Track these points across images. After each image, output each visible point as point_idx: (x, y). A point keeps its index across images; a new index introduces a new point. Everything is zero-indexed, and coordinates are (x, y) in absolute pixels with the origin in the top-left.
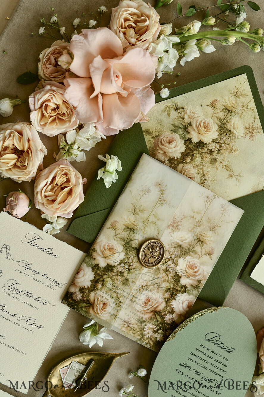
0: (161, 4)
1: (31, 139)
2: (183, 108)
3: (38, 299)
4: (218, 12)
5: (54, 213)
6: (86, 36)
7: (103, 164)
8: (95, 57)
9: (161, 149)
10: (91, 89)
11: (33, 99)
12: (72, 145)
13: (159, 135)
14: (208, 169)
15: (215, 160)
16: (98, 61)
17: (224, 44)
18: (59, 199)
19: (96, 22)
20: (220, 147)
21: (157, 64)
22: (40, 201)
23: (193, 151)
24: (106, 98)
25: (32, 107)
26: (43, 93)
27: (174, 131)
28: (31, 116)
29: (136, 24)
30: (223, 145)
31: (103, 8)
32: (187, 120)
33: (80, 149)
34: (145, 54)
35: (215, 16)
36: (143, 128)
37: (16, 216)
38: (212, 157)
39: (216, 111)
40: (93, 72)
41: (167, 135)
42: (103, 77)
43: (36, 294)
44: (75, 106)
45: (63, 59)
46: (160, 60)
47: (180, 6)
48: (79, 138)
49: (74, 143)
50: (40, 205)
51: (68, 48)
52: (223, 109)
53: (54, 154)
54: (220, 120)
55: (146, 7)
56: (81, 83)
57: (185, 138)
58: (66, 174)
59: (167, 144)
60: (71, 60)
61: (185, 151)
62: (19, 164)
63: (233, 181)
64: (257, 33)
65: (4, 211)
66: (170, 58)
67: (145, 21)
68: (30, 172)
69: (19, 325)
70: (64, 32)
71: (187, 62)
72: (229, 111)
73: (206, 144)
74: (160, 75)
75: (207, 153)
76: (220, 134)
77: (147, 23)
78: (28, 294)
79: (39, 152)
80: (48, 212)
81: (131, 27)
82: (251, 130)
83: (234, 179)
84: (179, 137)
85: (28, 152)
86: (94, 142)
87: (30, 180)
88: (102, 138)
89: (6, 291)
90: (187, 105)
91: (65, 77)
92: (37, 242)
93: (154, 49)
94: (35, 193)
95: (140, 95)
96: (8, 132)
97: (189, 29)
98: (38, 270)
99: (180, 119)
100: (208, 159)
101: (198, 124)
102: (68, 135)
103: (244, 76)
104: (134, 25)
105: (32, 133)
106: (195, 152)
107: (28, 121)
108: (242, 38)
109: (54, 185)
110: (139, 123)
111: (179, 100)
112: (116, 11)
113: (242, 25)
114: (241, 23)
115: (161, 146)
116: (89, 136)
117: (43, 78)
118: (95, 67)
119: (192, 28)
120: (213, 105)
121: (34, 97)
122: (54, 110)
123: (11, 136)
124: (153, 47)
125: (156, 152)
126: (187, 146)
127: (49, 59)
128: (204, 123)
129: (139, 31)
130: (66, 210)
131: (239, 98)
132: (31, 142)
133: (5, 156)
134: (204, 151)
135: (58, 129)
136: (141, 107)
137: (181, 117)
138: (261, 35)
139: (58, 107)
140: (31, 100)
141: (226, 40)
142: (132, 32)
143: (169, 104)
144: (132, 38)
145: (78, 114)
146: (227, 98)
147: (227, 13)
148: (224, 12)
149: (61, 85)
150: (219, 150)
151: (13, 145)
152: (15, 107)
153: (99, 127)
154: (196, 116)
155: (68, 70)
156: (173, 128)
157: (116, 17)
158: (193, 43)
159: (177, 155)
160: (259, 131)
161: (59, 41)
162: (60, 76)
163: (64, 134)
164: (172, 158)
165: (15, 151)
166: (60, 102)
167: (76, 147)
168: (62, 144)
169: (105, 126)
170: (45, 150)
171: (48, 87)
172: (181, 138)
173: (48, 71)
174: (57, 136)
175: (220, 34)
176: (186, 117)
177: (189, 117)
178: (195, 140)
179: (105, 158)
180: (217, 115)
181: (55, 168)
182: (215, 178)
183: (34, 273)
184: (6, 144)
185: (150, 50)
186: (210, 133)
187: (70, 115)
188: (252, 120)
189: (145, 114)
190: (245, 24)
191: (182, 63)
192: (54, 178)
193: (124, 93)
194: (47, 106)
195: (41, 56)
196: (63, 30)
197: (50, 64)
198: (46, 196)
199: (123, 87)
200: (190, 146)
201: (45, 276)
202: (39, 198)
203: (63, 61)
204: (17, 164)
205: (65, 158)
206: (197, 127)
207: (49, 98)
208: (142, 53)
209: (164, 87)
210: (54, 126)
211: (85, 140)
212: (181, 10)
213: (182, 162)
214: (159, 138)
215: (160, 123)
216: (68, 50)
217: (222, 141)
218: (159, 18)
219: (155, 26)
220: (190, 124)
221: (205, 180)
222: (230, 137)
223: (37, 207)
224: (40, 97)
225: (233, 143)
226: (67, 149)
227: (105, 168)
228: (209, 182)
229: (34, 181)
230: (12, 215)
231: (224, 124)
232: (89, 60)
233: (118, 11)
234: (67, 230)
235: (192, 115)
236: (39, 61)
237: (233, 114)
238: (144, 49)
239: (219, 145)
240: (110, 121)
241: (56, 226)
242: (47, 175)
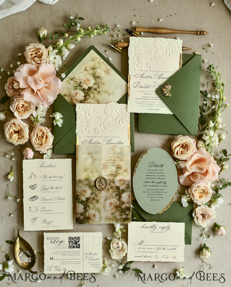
0: (42, 39)
1: (19, 124)
2: (74, 78)
3: (57, 188)
4: (68, 29)
5: (45, 149)
6: (19, 71)
7: (54, 118)
8: (28, 77)
9: (74, 99)
10: (33, 91)
11: (12, 107)
12: (37, 118)
13: (70, 94)
14: (98, 97)
15: (99, 91)
16: (30, 78)
17: (76, 42)
18: (44, 142)
19: (20, 62)
20: (98, 85)
21: (54, 65)
22: (37, 147)
23: (88, 93)
24: (40, 91)
25: (13, 111)
26: (14, 103)
27: (76, 89)
28: (15, 115)
29: (37, 54)
30: (99, 84)
31: (20, 54)
32: (79, 82)
33: (41, 117)
34: (47, 65)
35: (67, 31)
36: (62, 95)
37: (30, 159)
38: (97, 91)
39: (88, 71)
40: (30, 84)
41: (73, 92)
42: (35, 84)
43: (55, 186)
44: (30, 101)
45: (15, 85)
46: (54, 63)
47: (50, 36)
48: (39, 113)
49: (38, 116)
50: (37, 148)
51: (15, 79)
52: (91, 69)
53: (32, 125)
54: (92, 74)
55: (37, 46)
56: (28, 91)
57: (82, 89)
58: (41, 131)
59: (76, 96)
60: (19, 84)
61: (85, 94)
62: (20, 137)
63: (111, 97)
64: (88, 30)
65: (24, 159)
66: (58, 60)
67: (40, 51)
68: (26, 137)
69: (55, 202)
70: (10, 74)
71: (66, 58)
72: (94, 68)
73: (92, 87)
74: (57, 69)
75: (94, 90)
76: (95, 80)
77: (41, 52)
78: (52, 188)
79: (25, 127)
80: (42, 150)
81: (35, 57)
82: (107, 71)
83: (111, 95)
84: (79, 90)
85: (21, 130)
86: (45, 111)
87: (28, 141)
88: (48, 108)
89: (42, 192)
90: (75, 75)
91: (20, 92)
92: (44, 165)
93: (49, 61)
94: (33, 145)
95: (54, 82)
96: (9, 126)
97: (59, 45)
98: (50, 176)
99: (75, 83)
100: (96, 93)
101: (84, 81)
102: (33, 114)
103: (92, 50)
104: (36, 55)
105: (19, 121)
106: (89, 93)
107: (15, 117)
108: (84, 35)
109: (39, 137)
110: (60, 94)
111: (71, 75)
112: (26, 53)
113: (80, 31)
114: (79, 30)
115: (74, 98)
116: (42, 110)
117: (11, 97)
118: (30, 82)
119: (60, 44)
120: (86, 70)
121: (12, 106)
122: (22, 107)
123: (11, 127)
124: (48, 60)
125: (73, 102)
126: (84, 92)
127: (9, 87)
128: (86, 79)
129: (39, 56)
130: (49, 145)
131: (95, 61)
132: (20, 125)
133: (13, 137)
134: (92, 91)
135: (28, 114)
136: (57, 87)
137: (75, 82)
138: (90, 29)
139: (23, 105)
140: (11, 108)
141: (76, 40)
142: (36, 58)
143: (68, 79)
144: (38, 61)
145: (33, 104)
146: (90, 64)
147: (72, 27)
148: (70, 28)
149: (20, 96)
150: (98, 87)
151: (14, 130)
152: (5, 114)
153: (44, 104)
154: (81, 78)
155: (19, 88)
156: (75, 88)
157: (27, 56)
158: (64, 48)
159: (83, 98)
160: (111, 70)
161: (9, 78)
162: (17, 92)
163: (32, 115)
164: (81, 101)
165: (16, 132)
166: (23, 103)
167: (39, 117)
168: (33, 119)
169: (46, 102)
170: (28, 125)
171: (15, 100)
172: (80, 90)
173: (11, 93)
174: (29, 117)
175: (73, 39)
176: (77, 80)
177: (79, 80)
178: (86, 88)
179: (53, 115)
180: (90, 73)
181: (35, 131)
182: (103, 99)
183: (49, 178)
184: (11, 132)
185: (48, 62)
186: (91, 82)
187: (30, 106)
188: (105, 67)
189: (60, 89)
190: (81, 30)
191: (64, 59)
192: (37, 135)
193: (47, 85)
194: (18, 107)
195: (5, 88)
196: (9, 73)
197: (11, 89)
198: (38, 144)
199: (45, 83)
200: (85, 91)
201: (55, 177)
202: (35, 146)
203: (16, 86)
204: (19, 137)
205: (37, 124)
206: (84, 82)
207: (18, 103)
208: (45, 65)
209: (62, 74)
210: (26, 113)
211: (41, 113)
212: (52, 38)
213: (86, 100)
214: (71, 96)
215: (68, 89)
216: (15, 80)
217: (98, 82)
218: (44, 46)
219: (45, 51)
220: (81, 82)
221: (99, 102)
222: (100, 79)
223: (37, 150)
224: (14, 105)
225: (103, 81)
226: (36, 120)
227: (55, 119)
228: (101, 102)
229: (30, 140)
230: (28, 159)
231: (95, 75)
232: (26, 80)
233: (27, 53)
234: (54, 153)
235: (79, 78)
236: (6, 91)
237: (96, 69)
238: (45, 63)
239: (97, 85)
240: (47, 100)
241: (48, 154)
242: (34, 135)
